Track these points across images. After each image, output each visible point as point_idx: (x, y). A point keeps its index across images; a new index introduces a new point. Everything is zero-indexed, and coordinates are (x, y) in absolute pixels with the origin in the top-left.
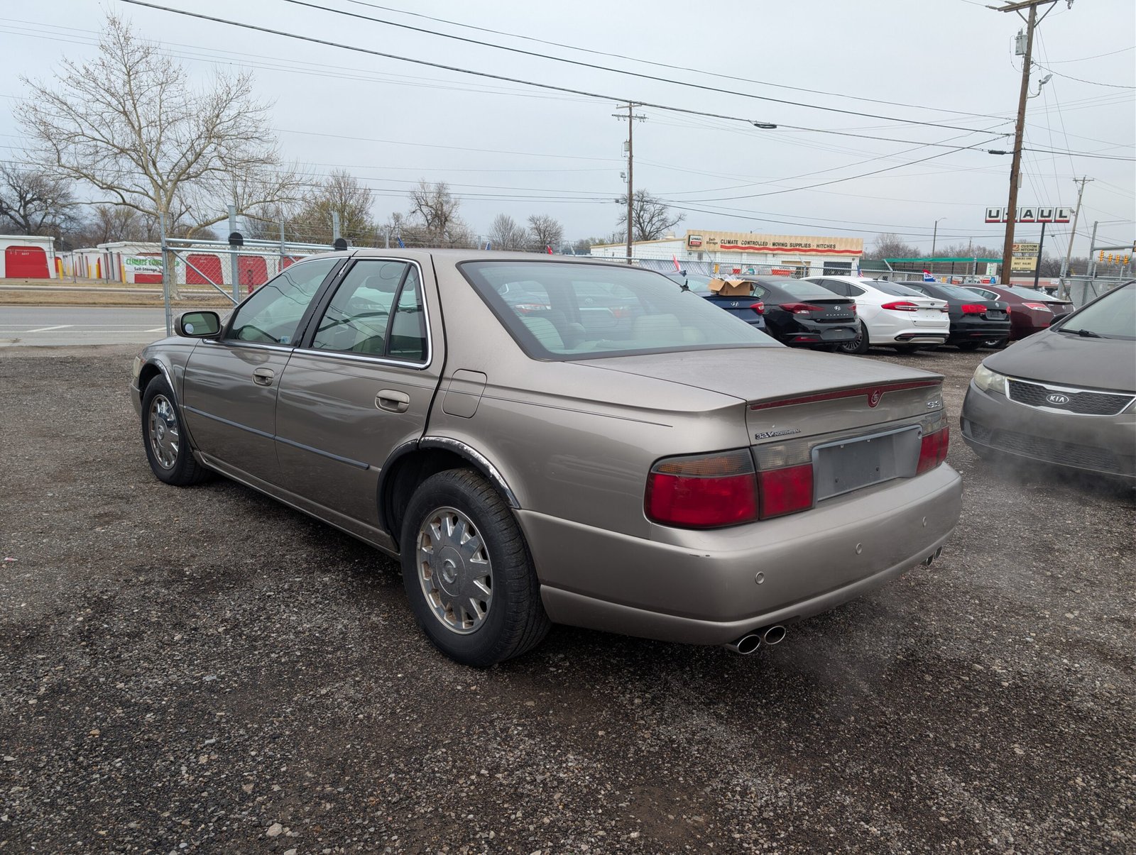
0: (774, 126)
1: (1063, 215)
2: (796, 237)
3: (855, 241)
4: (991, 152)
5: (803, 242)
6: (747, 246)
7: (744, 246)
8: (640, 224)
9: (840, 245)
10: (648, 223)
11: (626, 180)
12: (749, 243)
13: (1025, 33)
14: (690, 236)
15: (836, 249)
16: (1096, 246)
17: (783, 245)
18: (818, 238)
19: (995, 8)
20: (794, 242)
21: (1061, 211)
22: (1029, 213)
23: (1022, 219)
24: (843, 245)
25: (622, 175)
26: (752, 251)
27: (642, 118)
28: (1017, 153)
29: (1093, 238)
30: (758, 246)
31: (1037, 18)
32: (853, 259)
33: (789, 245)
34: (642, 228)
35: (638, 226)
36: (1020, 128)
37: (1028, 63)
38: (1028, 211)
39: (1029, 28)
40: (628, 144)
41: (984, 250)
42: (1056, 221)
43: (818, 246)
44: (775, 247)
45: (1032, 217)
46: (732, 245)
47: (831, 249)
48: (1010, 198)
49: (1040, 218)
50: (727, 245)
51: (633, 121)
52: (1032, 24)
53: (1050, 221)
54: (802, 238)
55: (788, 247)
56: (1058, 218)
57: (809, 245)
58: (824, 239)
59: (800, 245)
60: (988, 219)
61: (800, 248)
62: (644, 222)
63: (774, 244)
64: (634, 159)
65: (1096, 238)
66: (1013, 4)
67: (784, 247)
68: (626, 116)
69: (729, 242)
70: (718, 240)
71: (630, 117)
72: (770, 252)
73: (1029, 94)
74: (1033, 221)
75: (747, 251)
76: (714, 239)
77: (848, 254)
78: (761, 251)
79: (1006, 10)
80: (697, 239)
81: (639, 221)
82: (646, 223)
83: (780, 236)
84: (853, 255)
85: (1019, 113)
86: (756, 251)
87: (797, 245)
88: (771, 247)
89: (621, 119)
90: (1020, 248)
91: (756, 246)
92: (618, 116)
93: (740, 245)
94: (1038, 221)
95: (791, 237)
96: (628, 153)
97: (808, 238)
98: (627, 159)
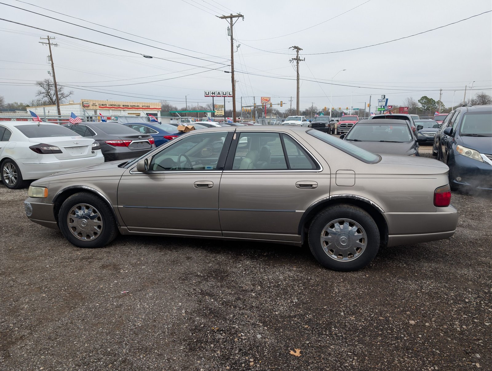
0: (151, 57)
1: (230, 94)
2: (133, 103)
3: (155, 104)
4: (225, 72)
5: (136, 105)
6: (111, 106)
7: (110, 107)
8: (49, 96)
9: (152, 106)
10: (54, 95)
11: (52, 75)
12: (112, 105)
13: (230, 28)
14: (83, 102)
15: (150, 108)
16: (243, 106)
17: (127, 106)
18: (142, 103)
19: (218, 17)
20: (132, 105)
21: (229, 93)
22: (219, 93)
23: (217, 95)
24: (153, 106)
25: (49, 72)
26: (114, 109)
27: (55, 45)
28: (233, 72)
29: (241, 103)
30: (116, 107)
31: (233, 23)
32: (158, 112)
33: (130, 106)
34: (51, 98)
35: (48, 97)
36: (232, 63)
37: (232, 39)
38: (219, 92)
39: (231, 26)
40: (50, 58)
41: (202, 107)
42: (228, 97)
43: (142, 106)
44: (124, 107)
45: (220, 94)
46: (104, 106)
47: (148, 108)
48: (233, 89)
49: (223, 95)
50: (102, 106)
51: (51, 46)
52: (232, 25)
53: (226, 96)
54: (135, 103)
55: (130, 107)
56: (229, 95)
57: (139, 106)
58: (145, 103)
59: (135, 106)
60: (206, 95)
61: (135, 107)
62: (51, 95)
63: (123, 106)
64: (54, 65)
65: (242, 103)
66: (224, 16)
67: (128, 107)
68: (47, 43)
69: (103, 105)
70: (97, 104)
71: (49, 44)
72: (122, 109)
73: (234, 51)
74: (221, 96)
75: (111, 109)
76: (95, 104)
77: (155, 110)
78: (118, 109)
79: (222, 18)
80: (87, 104)
81: (48, 94)
82: (52, 96)
83: (125, 102)
84: (157, 110)
85: (231, 57)
86: (116, 109)
87: (133, 106)
88: (122, 107)
89: (44, 44)
90: (218, 106)
91: (115, 107)
92: (43, 43)
93: (108, 106)
94: (223, 96)
95: (130, 102)
96: (51, 62)
97: (138, 103)
98: (50, 65)
